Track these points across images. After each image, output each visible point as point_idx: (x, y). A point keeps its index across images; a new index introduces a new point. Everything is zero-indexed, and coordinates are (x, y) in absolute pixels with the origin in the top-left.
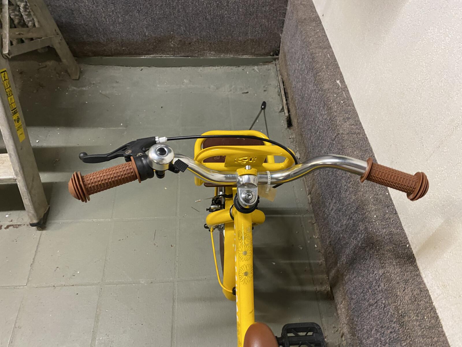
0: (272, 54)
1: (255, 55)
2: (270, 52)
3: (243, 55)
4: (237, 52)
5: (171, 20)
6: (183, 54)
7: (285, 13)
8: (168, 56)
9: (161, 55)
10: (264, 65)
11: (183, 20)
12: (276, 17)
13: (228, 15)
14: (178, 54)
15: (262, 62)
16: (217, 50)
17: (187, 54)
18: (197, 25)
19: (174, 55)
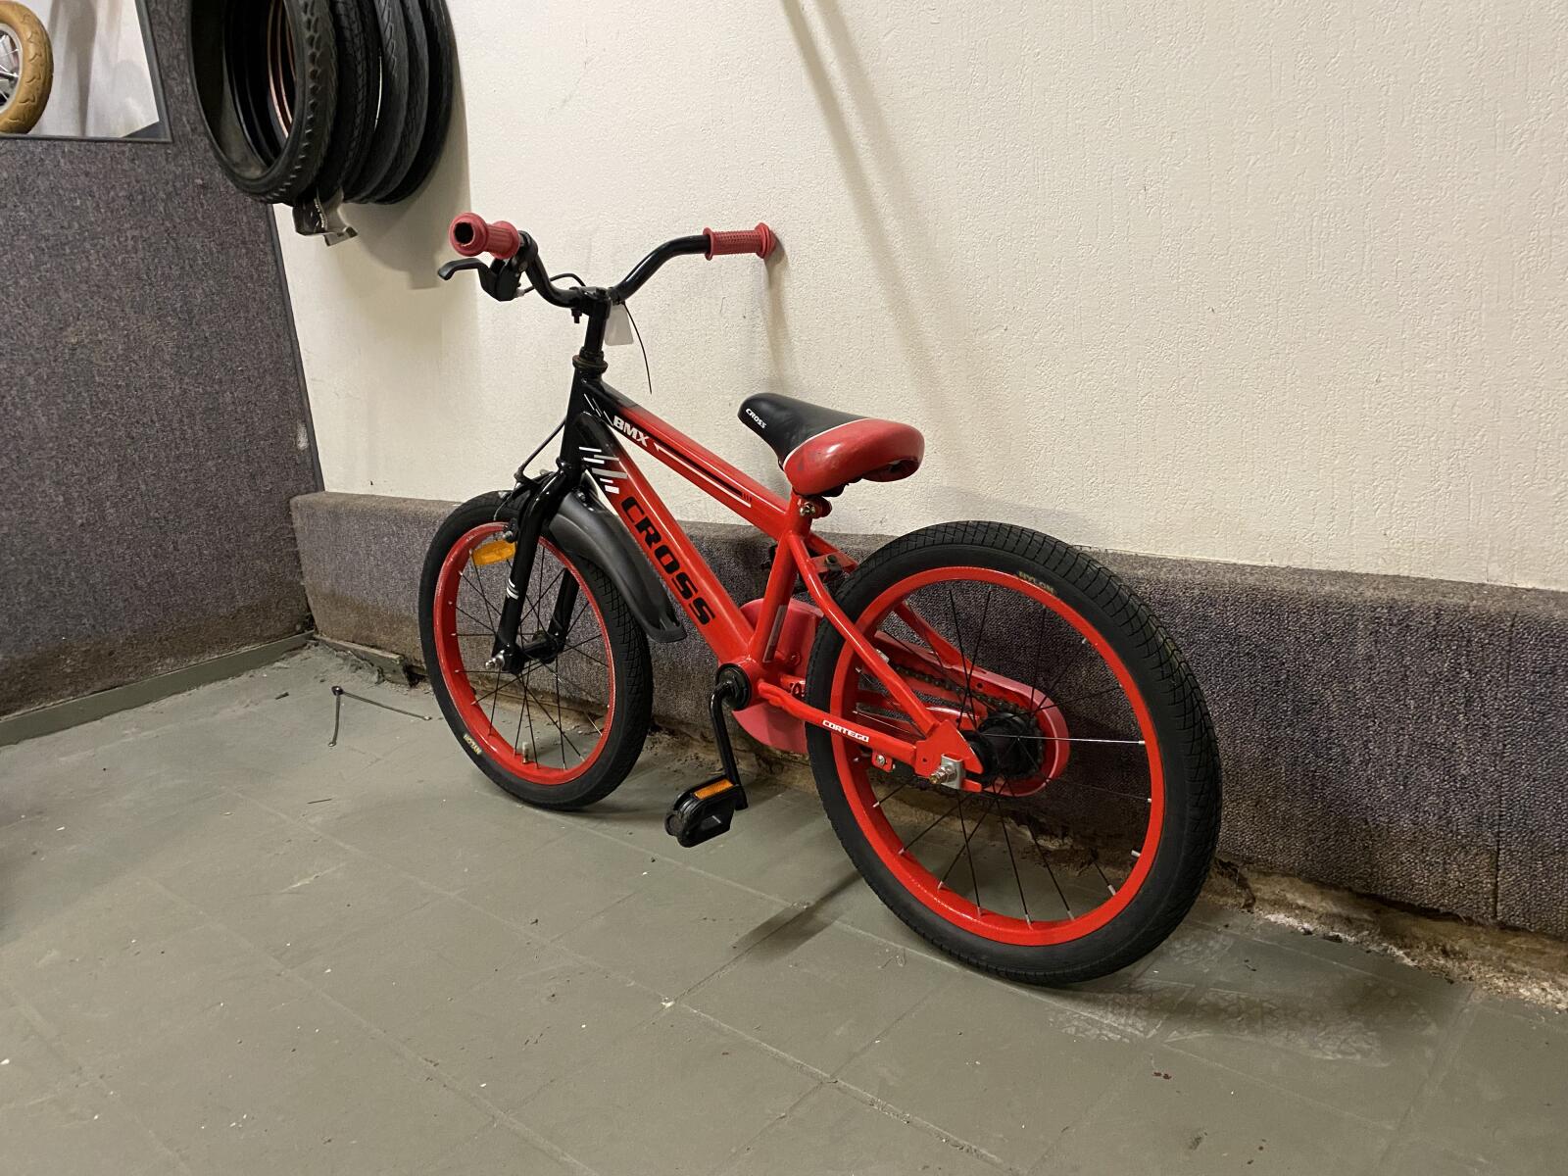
0: (298, 628)
1: (265, 640)
2: (294, 628)
3: (239, 646)
4: (223, 642)
5: (56, 610)
6: (99, 685)
7: (295, 539)
8: (61, 700)
9: (42, 706)
10: (291, 656)
11: (85, 603)
12: (281, 550)
13: (184, 569)
14: (86, 690)
15: (285, 652)
16: (179, 651)
17: (110, 682)
18: (121, 605)
19: (75, 694)
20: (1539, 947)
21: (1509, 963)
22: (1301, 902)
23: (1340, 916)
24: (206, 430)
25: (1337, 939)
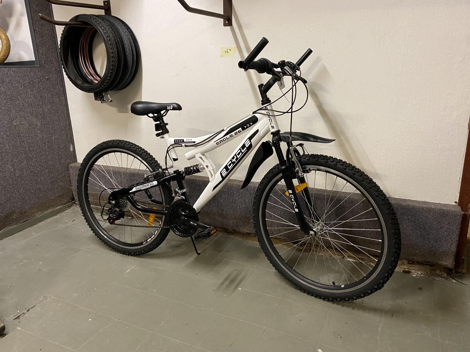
0: (70, 201)
1: (62, 205)
2: (69, 201)
3: (56, 207)
4: (53, 206)
5: (11, 201)
6: (22, 221)
7: (70, 176)
8: (13, 226)
9: (8, 228)
10: (69, 208)
11: (19, 198)
12: (66, 179)
13: (43, 187)
14: (19, 223)
15: (67, 207)
16: (42, 210)
17: (25, 220)
18: (28, 198)
19: (16, 224)
22: (354, 256)
23: (360, 258)
24: (48, 147)
25: (361, 263)
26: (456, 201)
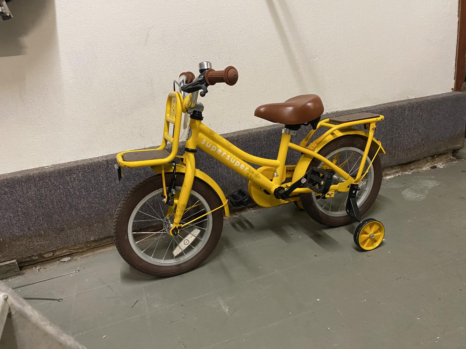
20: (423, 161)
21: (420, 166)
22: (389, 173)
23: (396, 172)
25: (399, 176)
26: (452, 88)
